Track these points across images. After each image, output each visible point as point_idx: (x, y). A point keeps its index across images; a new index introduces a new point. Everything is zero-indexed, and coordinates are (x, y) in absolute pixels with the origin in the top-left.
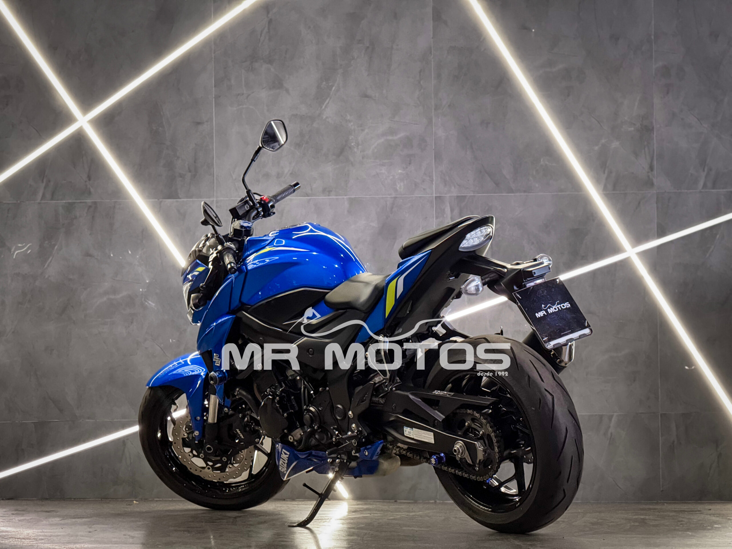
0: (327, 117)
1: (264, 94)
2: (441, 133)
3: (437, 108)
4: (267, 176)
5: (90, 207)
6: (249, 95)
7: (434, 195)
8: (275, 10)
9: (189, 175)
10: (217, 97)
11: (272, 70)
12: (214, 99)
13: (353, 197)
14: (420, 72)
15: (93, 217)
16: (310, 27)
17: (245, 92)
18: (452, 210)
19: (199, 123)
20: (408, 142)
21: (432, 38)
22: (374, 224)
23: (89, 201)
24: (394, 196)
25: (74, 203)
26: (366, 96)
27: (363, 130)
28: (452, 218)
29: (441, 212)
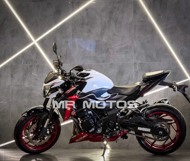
0: (103, 41)
1: (86, 34)
2: (136, 45)
3: (134, 38)
4: (87, 57)
5: (37, 66)
6: (81, 34)
7: (134, 62)
8: (89, 10)
9: (65, 57)
10: (72, 35)
11: (88, 27)
13: (111, 63)
14: (130, 28)
15: (38, 69)
16: (99, 15)
17: (80, 33)
18: (139, 67)
19: (67, 42)
20: (126, 48)
21: (134, 18)
22: (117, 71)
23: (37, 64)
24: (122, 63)
25: (32, 65)
26: (114, 34)
27: (113, 44)
28: (139, 69)
29: (136, 67)
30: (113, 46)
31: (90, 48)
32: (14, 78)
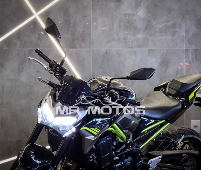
0: (139, 15)
1: (113, 5)
4: (114, 39)
6: (106, 5)
7: (185, 48)
9: (81, 38)
10: (93, 5)
12: (91, 7)
13: (150, 49)
17: (105, 3)
18: (192, 55)
19: (85, 17)
20: (174, 26)
22: (159, 60)
24: (167, 49)
26: (156, 6)
27: (155, 20)
28: (192, 59)
29: (187, 56)
30: (154, 23)
31: (120, 26)
32: (5, 69)
